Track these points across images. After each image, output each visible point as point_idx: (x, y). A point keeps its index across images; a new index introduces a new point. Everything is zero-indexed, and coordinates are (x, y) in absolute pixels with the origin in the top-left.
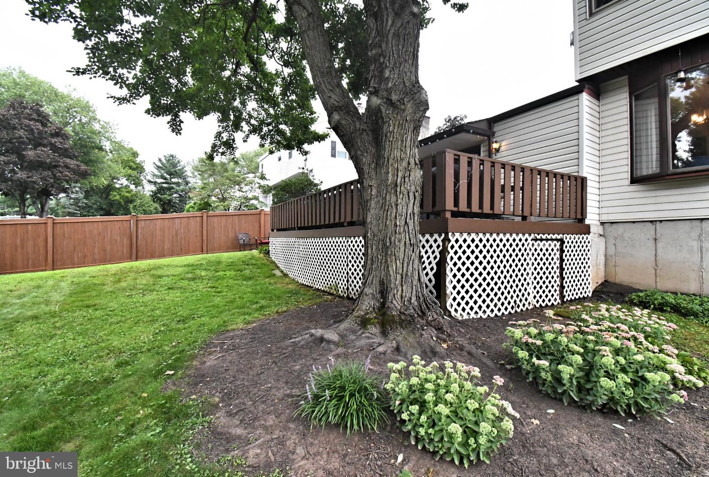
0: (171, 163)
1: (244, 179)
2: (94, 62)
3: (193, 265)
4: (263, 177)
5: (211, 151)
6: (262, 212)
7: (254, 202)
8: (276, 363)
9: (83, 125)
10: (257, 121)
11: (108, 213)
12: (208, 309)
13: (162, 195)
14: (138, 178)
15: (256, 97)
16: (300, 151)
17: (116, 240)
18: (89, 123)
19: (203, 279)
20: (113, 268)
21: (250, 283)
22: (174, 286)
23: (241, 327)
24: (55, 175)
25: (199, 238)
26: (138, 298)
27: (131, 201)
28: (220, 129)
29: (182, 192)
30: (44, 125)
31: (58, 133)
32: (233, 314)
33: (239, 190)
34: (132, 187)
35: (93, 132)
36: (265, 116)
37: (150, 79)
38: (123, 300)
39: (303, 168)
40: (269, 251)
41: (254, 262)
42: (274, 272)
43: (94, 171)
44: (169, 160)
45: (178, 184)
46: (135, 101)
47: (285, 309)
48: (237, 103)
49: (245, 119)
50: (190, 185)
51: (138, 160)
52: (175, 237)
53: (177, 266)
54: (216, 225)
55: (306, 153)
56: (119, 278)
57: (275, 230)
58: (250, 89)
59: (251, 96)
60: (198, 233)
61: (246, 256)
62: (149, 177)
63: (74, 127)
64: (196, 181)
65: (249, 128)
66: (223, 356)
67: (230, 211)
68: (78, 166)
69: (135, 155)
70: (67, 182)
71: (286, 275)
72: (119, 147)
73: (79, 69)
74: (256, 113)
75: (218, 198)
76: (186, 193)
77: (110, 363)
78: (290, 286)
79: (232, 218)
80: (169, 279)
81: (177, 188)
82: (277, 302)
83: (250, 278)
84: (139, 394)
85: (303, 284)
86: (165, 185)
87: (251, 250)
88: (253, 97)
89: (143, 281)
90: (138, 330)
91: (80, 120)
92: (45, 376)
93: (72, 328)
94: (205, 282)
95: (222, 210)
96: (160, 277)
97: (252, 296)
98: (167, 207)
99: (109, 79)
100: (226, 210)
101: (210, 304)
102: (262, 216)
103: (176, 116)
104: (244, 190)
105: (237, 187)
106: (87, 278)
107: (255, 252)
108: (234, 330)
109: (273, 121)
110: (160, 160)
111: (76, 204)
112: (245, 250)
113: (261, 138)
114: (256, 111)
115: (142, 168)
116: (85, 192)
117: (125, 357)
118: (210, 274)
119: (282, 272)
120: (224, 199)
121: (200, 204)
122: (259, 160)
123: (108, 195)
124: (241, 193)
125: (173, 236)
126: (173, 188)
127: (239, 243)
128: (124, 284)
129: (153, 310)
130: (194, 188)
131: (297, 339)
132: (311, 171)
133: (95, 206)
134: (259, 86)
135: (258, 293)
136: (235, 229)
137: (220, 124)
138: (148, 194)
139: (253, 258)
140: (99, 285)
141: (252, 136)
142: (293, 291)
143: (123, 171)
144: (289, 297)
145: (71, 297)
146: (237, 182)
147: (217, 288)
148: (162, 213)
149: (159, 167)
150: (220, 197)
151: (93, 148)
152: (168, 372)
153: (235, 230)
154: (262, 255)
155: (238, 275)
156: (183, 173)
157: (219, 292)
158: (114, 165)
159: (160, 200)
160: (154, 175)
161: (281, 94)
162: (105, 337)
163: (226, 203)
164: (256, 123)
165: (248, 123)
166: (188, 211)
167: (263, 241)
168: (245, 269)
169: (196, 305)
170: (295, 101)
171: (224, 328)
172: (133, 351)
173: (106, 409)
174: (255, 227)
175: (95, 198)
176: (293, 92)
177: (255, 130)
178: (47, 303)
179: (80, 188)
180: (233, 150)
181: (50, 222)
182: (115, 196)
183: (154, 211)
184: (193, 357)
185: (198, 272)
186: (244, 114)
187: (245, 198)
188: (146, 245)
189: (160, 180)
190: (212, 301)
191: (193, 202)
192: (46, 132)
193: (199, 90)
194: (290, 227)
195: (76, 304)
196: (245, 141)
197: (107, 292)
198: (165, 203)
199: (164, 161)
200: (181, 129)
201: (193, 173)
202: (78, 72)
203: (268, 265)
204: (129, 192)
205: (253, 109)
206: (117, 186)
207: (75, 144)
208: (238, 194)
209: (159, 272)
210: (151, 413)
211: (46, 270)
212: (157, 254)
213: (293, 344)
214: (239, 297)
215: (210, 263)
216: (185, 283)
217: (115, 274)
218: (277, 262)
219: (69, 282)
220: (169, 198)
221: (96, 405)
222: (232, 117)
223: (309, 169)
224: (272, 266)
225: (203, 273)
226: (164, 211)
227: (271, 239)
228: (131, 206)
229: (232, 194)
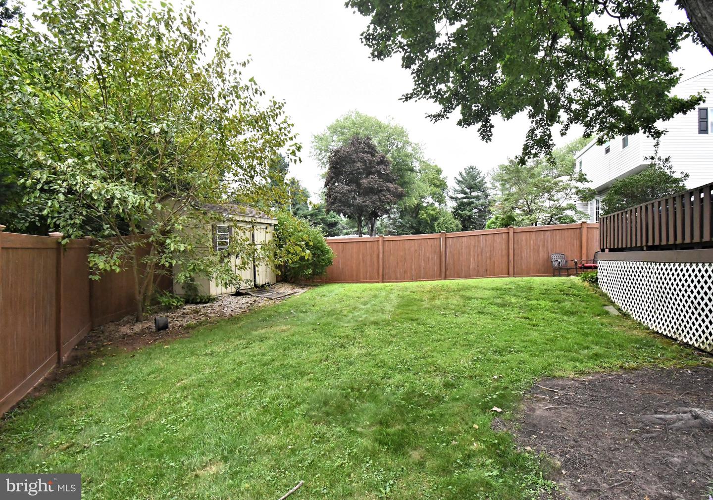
0: (471, 176)
1: (556, 184)
2: (419, 84)
3: (501, 289)
4: (582, 179)
5: (523, 154)
6: (583, 225)
7: (568, 212)
8: (637, 443)
9: (398, 149)
10: (580, 104)
11: (418, 232)
12: (526, 344)
13: (462, 211)
14: (441, 195)
15: (579, 72)
16: (650, 132)
17: (428, 258)
18: (403, 147)
19: (513, 307)
20: (428, 284)
21: (573, 319)
22: (485, 310)
23: (571, 376)
24: (380, 199)
25: (505, 259)
26: (451, 318)
27: (436, 219)
28: (534, 125)
29: (482, 206)
30: (373, 155)
31: (383, 162)
32: (558, 357)
33: (549, 199)
34: (437, 204)
35: (407, 156)
36: (592, 94)
37: (462, 87)
38: (439, 318)
39: (652, 158)
40: (597, 279)
41: (575, 292)
42: (606, 308)
43: (408, 193)
44: (469, 172)
45: (477, 198)
46: (448, 115)
47: (633, 364)
48: (552, 88)
49: (563, 106)
50: (489, 198)
51: (441, 177)
52: (480, 256)
53: (485, 289)
54: (524, 243)
55: (658, 134)
56: (434, 295)
57: (607, 250)
58: (570, 65)
59: (572, 74)
60: (505, 252)
61: (564, 283)
62: (451, 194)
63: (393, 154)
64: (496, 193)
65: (569, 116)
66: (556, 408)
67: (538, 225)
68: (396, 188)
69: (439, 171)
70: (389, 204)
71: (626, 316)
72: (426, 166)
73: (407, 94)
74: (579, 94)
75: (524, 211)
76: (485, 207)
77: (438, 381)
78: (635, 332)
79: (544, 235)
80: (478, 302)
81: (477, 202)
82: (620, 353)
83: (573, 314)
84: (470, 423)
85: (657, 332)
86: (465, 200)
87: (569, 275)
88: (574, 75)
89: (455, 301)
90: (457, 352)
91: (397, 146)
92: (389, 378)
93: (403, 339)
94: (517, 310)
95: (529, 225)
96: (470, 298)
97: (580, 338)
98: (467, 223)
99: (430, 97)
100: (532, 224)
101: (528, 338)
102: (584, 231)
103: (487, 121)
104: (555, 198)
105: (546, 195)
106: (408, 293)
107: (576, 279)
108: (562, 377)
109: (603, 100)
110: (461, 174)
111: (394, 224)
112: (560, 276)
113: (585, 126)
114: (579, 91)
115: (445, 184)
116: (401, 212)
117: (450, 378)
118: (522, 301)
119: (619, 310)
120: (530, 212)
121: (503, 219)
122: (575, 157)
123: (417, 214)
124: (552, 202)
125: (478, 255)
126: (473, 203)
127: (552, 265)
128: (438, 302)
129: (467, 333)
130: (494, 201)
131: (668, 416)
132: (667, 160)
133: (408, 225)
134: (584, 57)
135: (586, 335)
136: (547, 248)
137: (531, 119)
138: (450, 210)
139: (573, 286)
140: (419, 300)
141: (573, 126)
142: (642, 340)
143: (429, 189)
144: (637, 348)
145: (398, 308)
146: (547, 189)
147: (531, 319)
148: (463, 230)
149: (459, 181)
150: (525, 208)
151: (407, 170)
152: (495, 408)
153: (547, 250)
154: (586, 284)
155: (556, 307)
156: (483, 185)
157: (534, 325)
158: (421, 184)
159: (461, 216)
160: (455, 191)
161: (617, 58)
162: (429, 353)
163: (533, 216)
164: (578, 107)
165: (568, 110)
166: (489, 227)
167: (586, 265)
168: (564, 300)
169: (510, 337)
170: (641, 62)
171: (550, 372)
172: (456, 374)
173: (442, 429)
174: (573, 245)
175: (408, 217)
176: (637, 49)
177: (577, 117)
178: (383, 311)
179: (397, 209)
180: (549, 148)
181: (381, 239)
182: (423, 215)
183: (455, 228)
184: (519, 399)
185: (507, 298)
186: (563, 99)
187: (557, 208)
188: (454, 263)
189: (460, 196)
190: (529, 335)
191: (494, 217)
192: (374, 161)
193: (510, 85)
194: (634, 245)
195: (404, 316)
196: (562, 134)
197: (425, 308)
198: (465, 220)
199: (464, 175)
200: (491, 135)
201: (493, 184)
202: (407, 98)
203: (597, 298)
204: (434, 210)
205: (574, 90)
206: (425, 205)
207: (394, 169)
208: (548, 204)
209: (468, 294)
210: (484, 450)
211: (378, 282)
212: (463, 274)
213: (660, 421)
214: (562, 336)
215: (519, 288)
216: (494, 309)
217: (430, 292)
218: (610, 295)
219: (396, 294)
220: (469, 214)
221: (433, 421)
222: (546, 107)
223: (663, 158)
224: (602, 300)
225: (513, 300)
226: (465, 229)
227: (599, 263)
228: (436, 224)
229: (540, 204)
